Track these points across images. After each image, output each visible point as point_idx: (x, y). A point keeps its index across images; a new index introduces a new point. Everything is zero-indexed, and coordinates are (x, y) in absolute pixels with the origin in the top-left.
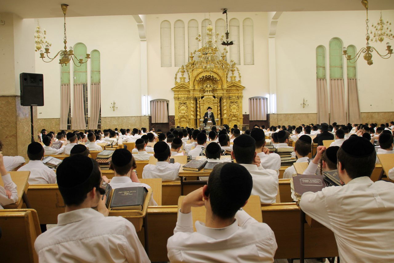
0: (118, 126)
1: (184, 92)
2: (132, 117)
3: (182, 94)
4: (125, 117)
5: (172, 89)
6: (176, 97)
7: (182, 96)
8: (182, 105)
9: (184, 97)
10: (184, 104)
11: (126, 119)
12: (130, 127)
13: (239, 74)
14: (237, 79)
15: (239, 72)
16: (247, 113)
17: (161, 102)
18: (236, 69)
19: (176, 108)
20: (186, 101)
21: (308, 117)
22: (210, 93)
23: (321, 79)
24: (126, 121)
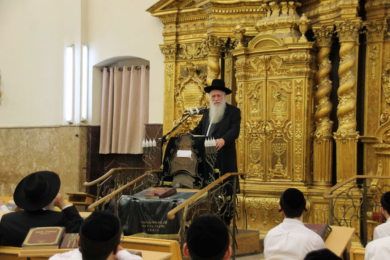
1: (199, 23)
2: (41, 128)
3: (189, 33)
5: (152, 10)
6: (169, 47)
7: (191, 38)
8: (188, 80)
9: (196, 43)
10: (198, 72)
17: (129, 69)
19: (167, 92)
20: (202, 62)
22: (284, 12)
24: (26, 144)
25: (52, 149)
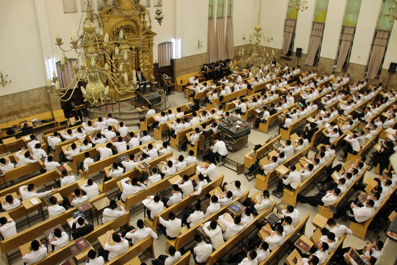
0: (15, 106)
2: (33, 90)
4: (23, 92)
11: (26, 95)
12: (32, 104)
13: (150, 18)
14: (148, 25)
15: (149, 16)
16: (157, 62)
18: (147, 12)
21: (201, 57)
22: (127, 45)
23: (211, 18)
24: (25, 97)
25: (40, 96)
